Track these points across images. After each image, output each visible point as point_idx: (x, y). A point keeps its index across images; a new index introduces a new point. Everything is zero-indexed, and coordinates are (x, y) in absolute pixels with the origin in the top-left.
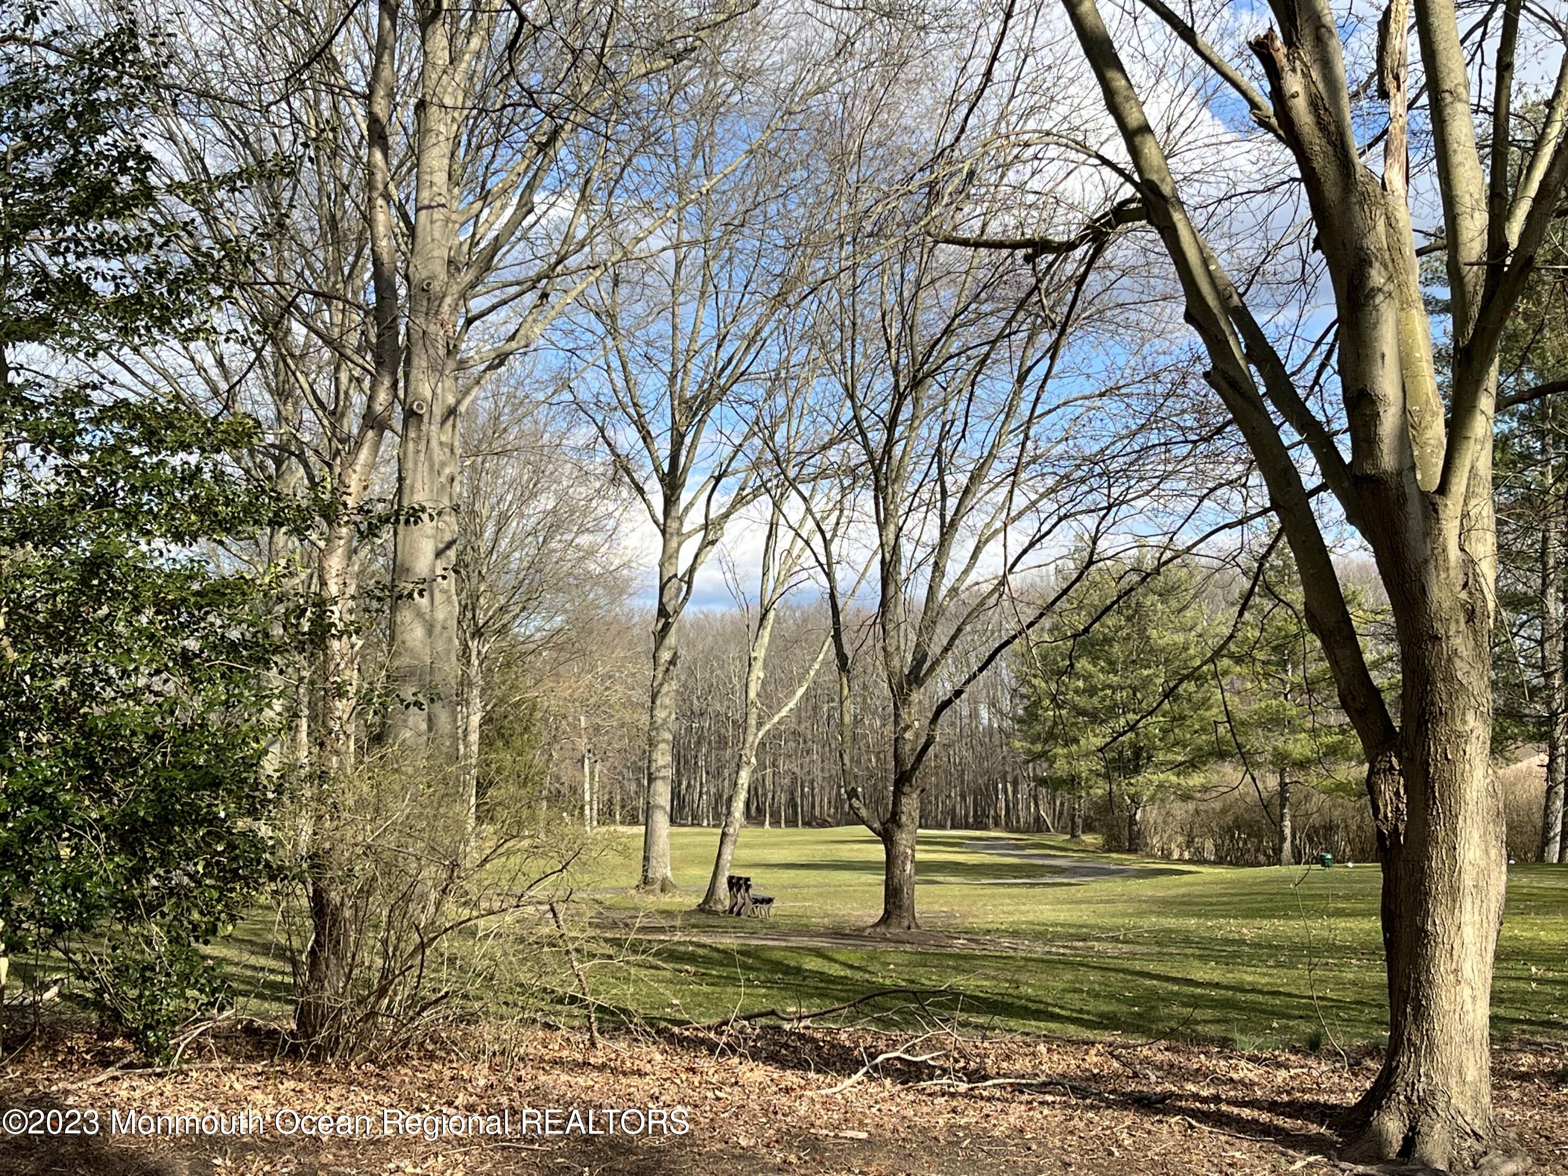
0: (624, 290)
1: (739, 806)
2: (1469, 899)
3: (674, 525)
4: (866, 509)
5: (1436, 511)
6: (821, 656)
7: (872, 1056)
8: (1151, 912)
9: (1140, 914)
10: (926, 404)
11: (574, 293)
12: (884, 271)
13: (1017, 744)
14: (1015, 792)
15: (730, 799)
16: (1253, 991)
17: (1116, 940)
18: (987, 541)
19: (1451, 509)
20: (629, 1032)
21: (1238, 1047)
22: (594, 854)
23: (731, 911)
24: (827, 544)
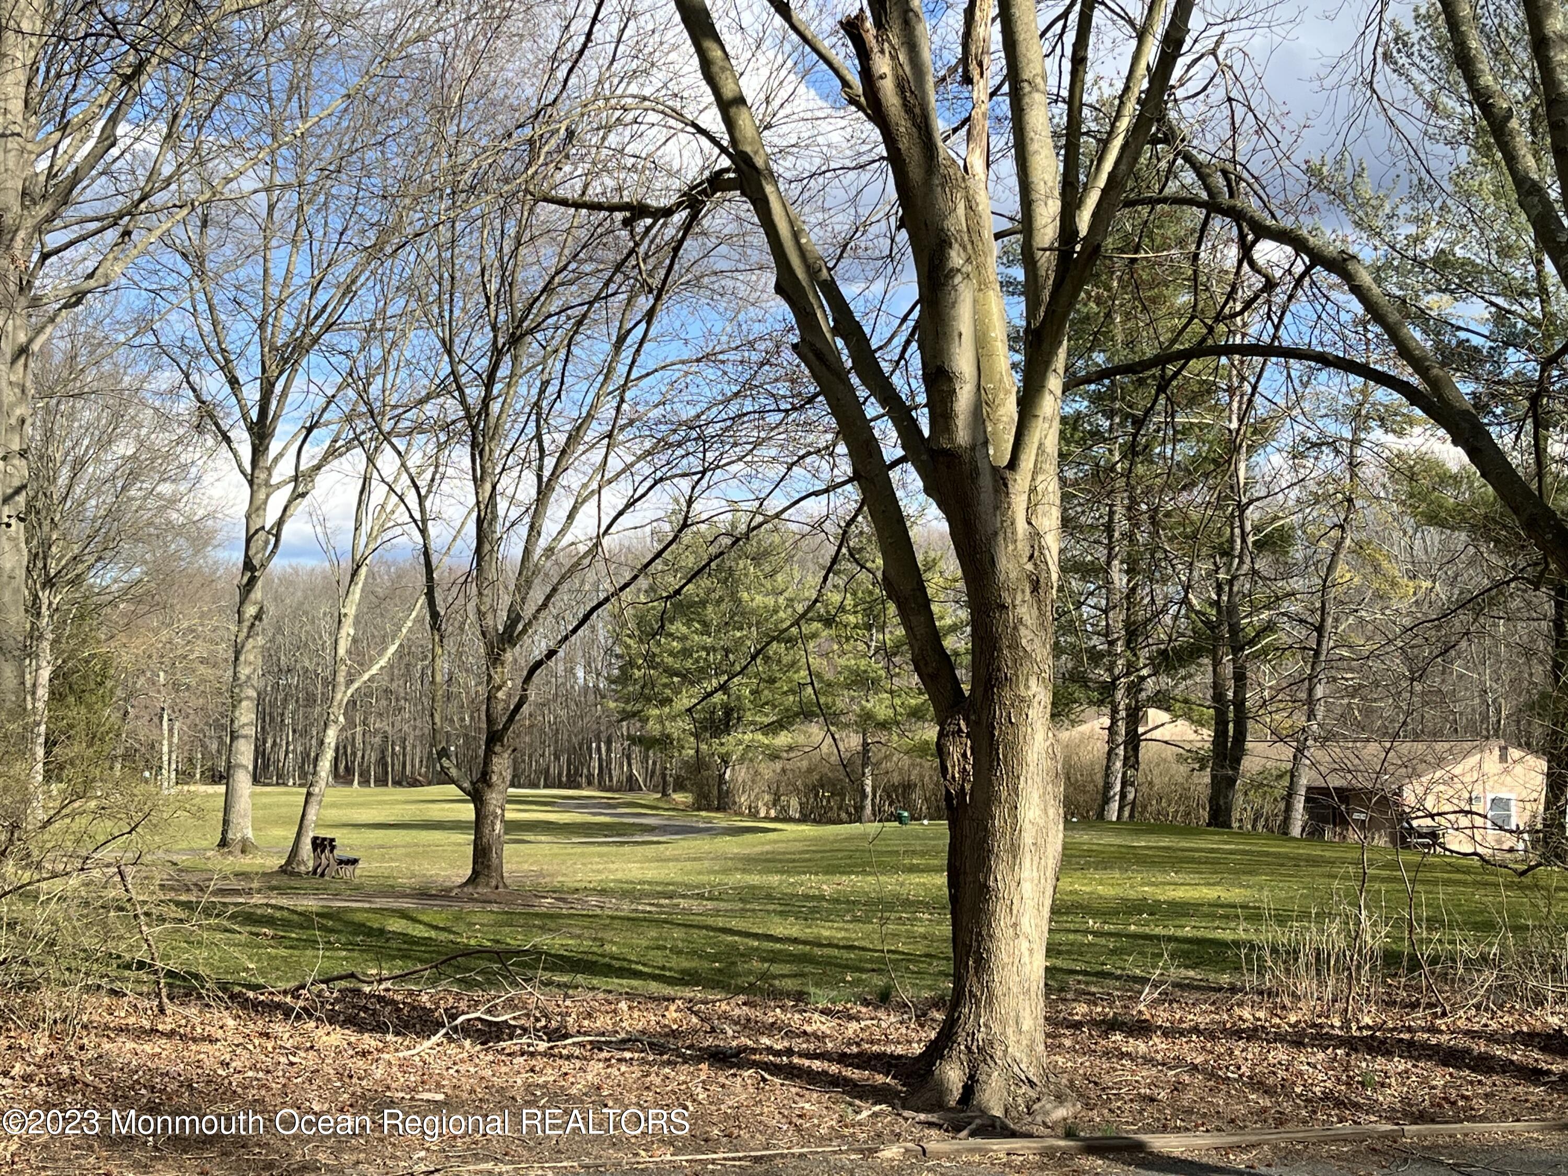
0: (212, 232)
1: (325, 765)
2: (1028, 856)
3: (263, 476)
4: (463, 466)
5: (1006, 485)
6: (414, 614)
7: (453, 1017)
8: (737, 869)
9: (725, 871)
10: (526, 362)
11: (158, 232)
12: (484, 226)
13: (612, 705)
14: (609, 750)
15: (316, 759)
16: (830, 945)
17: (701, 896)
18: (584, 501)
19: (1020, 483)
20: (200, 997)
21: (812, 1000)
22: (165, 816)
23: (315, 872)
24: (421, 499)
